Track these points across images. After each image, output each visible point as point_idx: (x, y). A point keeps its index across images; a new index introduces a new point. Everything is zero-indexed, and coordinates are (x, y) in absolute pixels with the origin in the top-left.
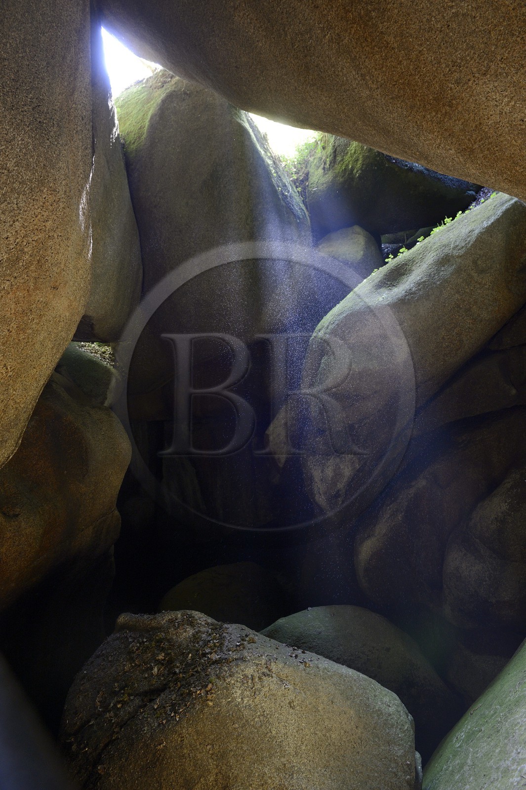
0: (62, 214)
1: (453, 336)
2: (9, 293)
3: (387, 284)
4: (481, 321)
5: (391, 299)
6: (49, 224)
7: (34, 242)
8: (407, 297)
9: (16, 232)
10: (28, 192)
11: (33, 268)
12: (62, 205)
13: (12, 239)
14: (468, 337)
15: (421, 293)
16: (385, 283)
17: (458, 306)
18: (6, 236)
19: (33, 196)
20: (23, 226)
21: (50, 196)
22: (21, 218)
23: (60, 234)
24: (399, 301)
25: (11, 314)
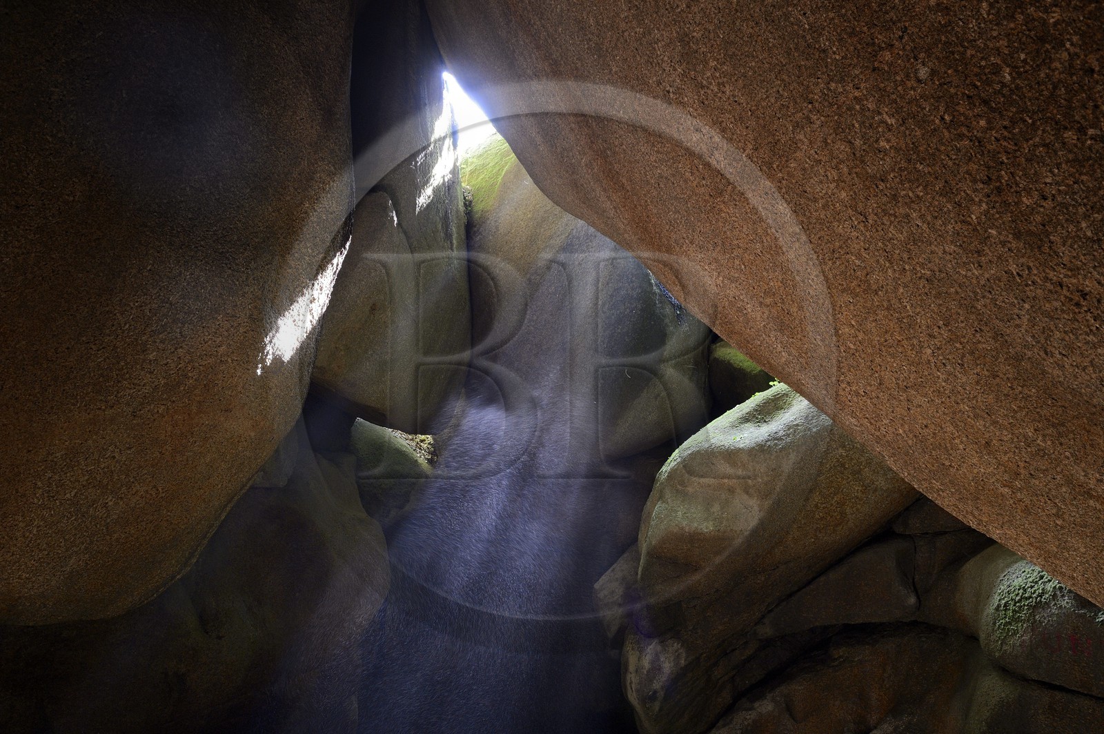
0: (242, 338)
1: (832, 505)
2: (164, 417)
3: (757, 418)
4: (876, 490)
5: (749, 442)
6: (222, 349)
7: (201, 367)
8: (769, 443)
9: (180, 358)
10: (196, 321)
11: (197, 392)
12: (241, 330)
13: (173, 366)
14: (854, 509)
15: (788, 440)
16: (754, 416)
17: (843, 465)
18: (165, 362)
19: (202, 323)
20: (189, 352)
21: (226, 322)
22: (187, 345)
23: (235, 359)
24: (757, 446)
25: (166, 436)
